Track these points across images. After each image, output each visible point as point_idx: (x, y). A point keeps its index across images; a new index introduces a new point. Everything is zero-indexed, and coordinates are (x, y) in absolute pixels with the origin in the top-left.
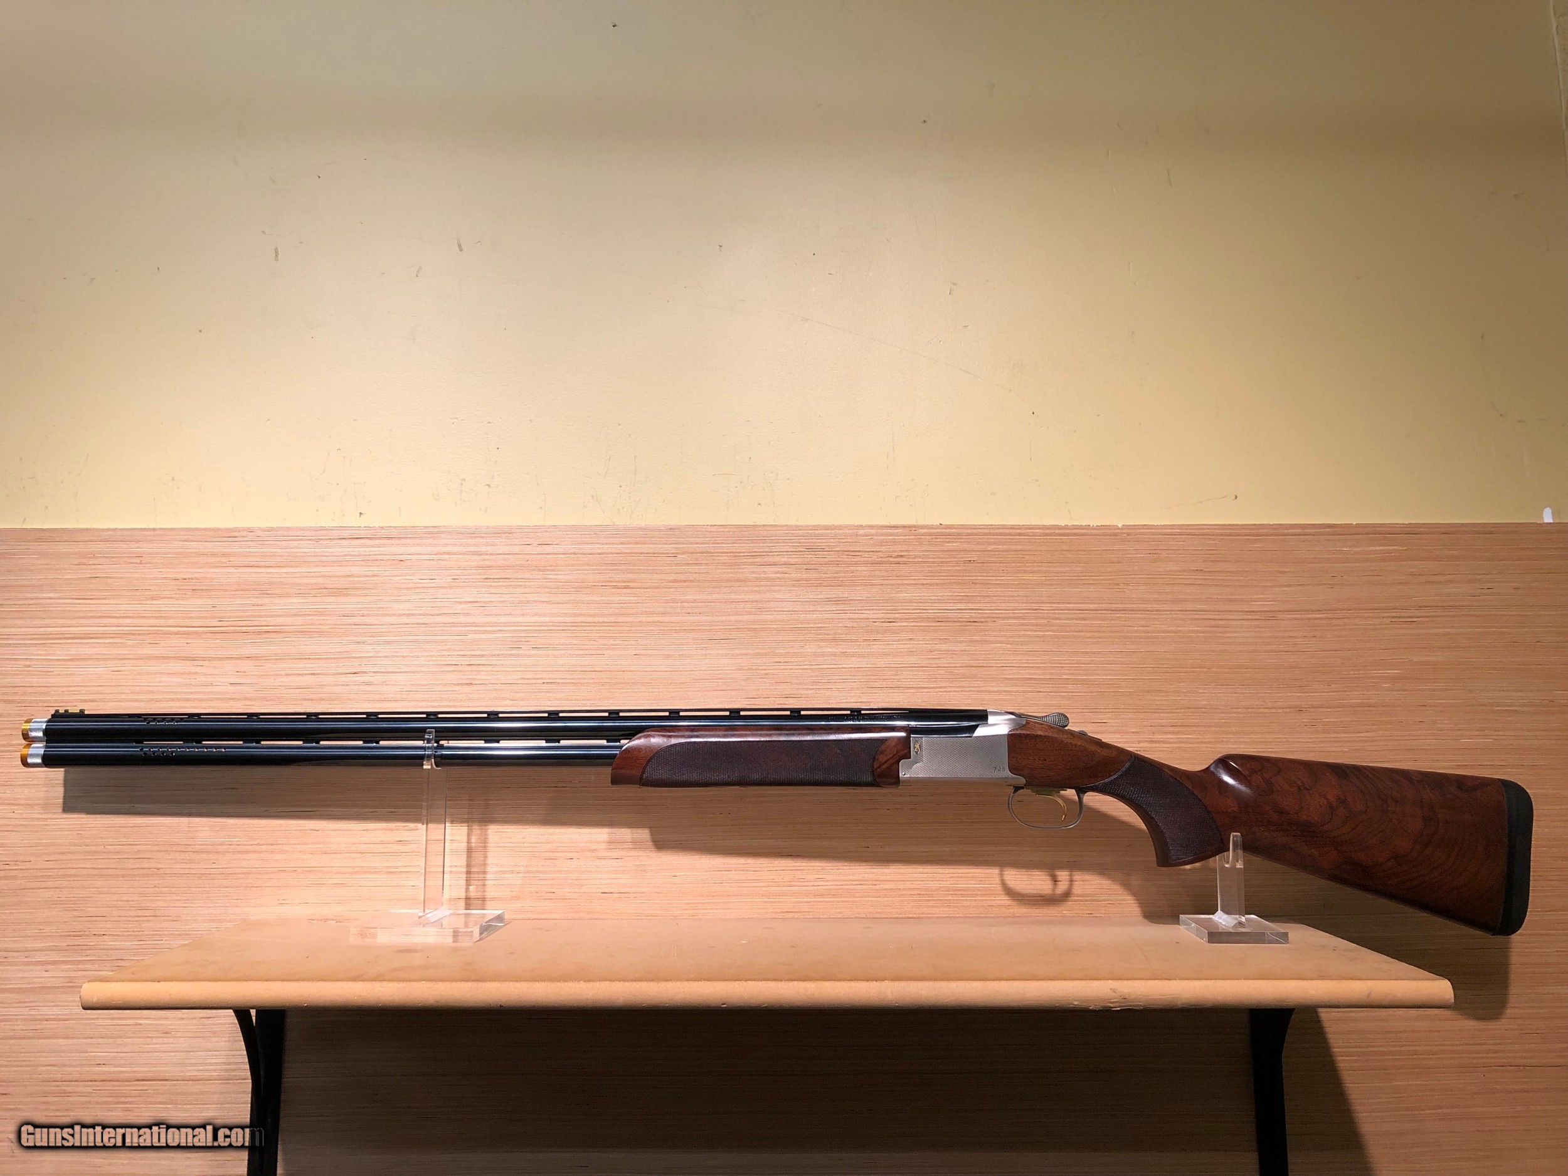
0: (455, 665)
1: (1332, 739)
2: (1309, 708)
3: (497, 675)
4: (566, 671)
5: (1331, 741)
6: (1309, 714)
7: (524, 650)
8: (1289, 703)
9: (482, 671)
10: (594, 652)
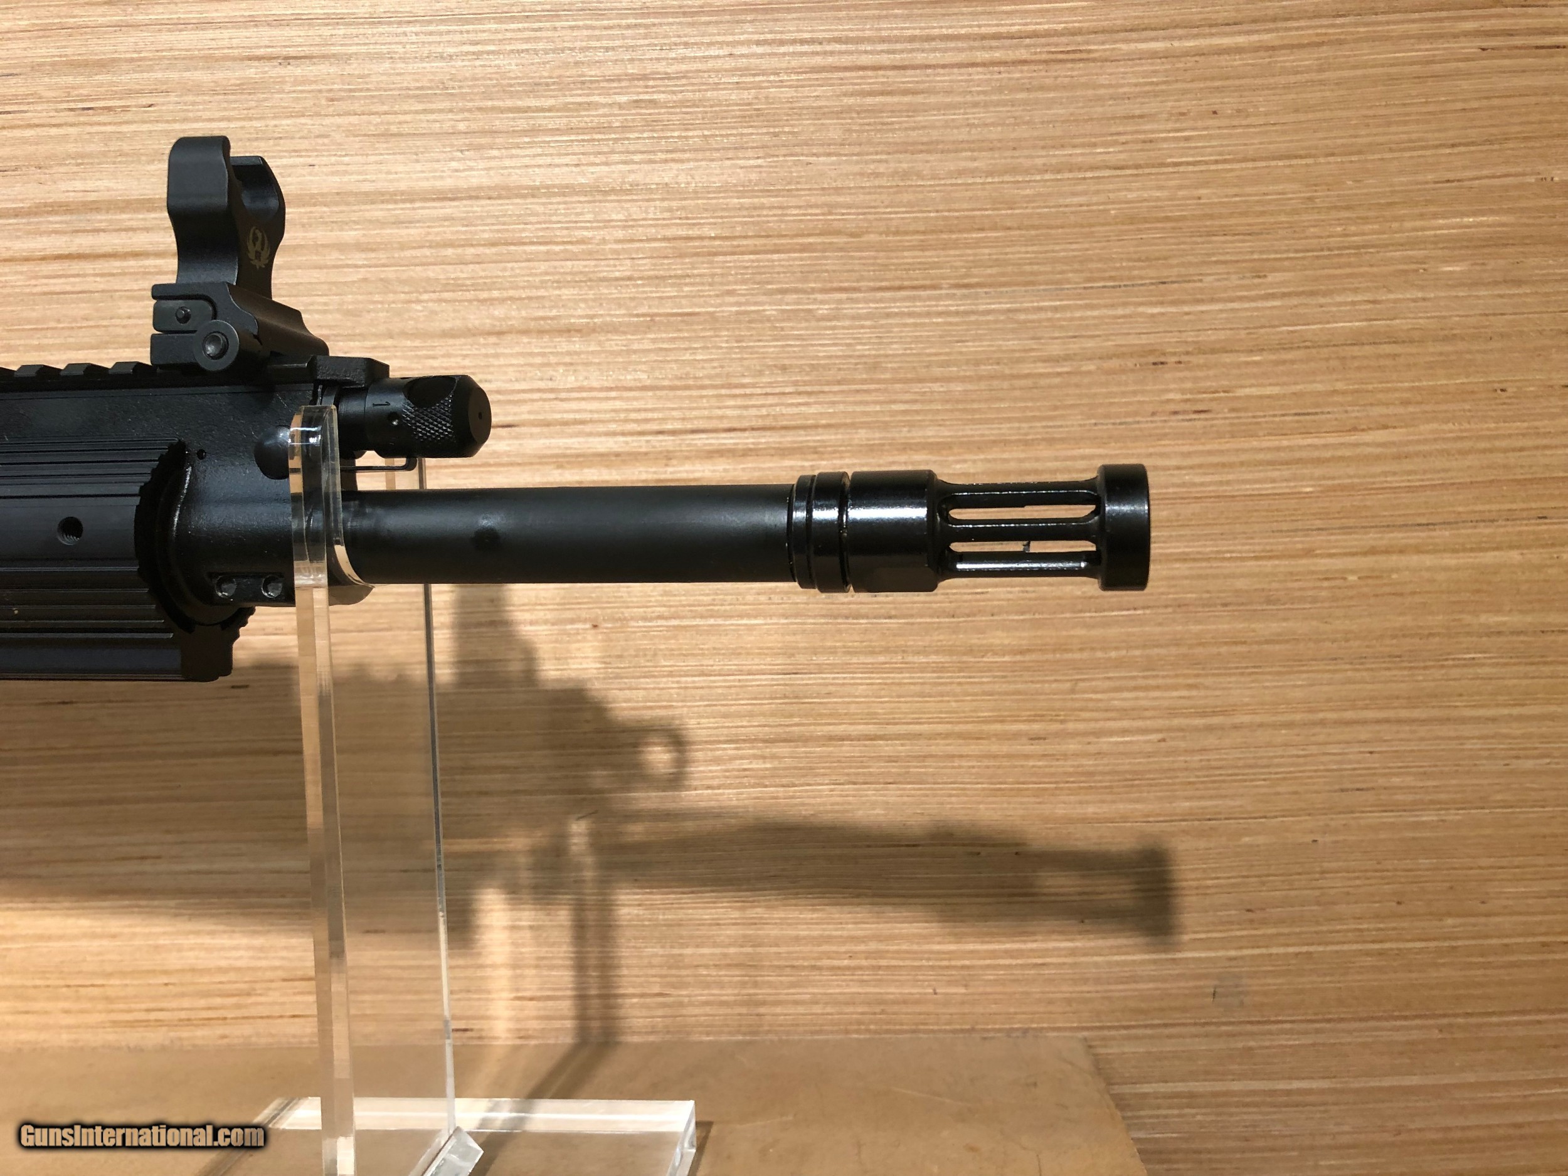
1: (1261, 456)
2: (1187, 353)
5: (1260, 463)
6: (1187, 374)
8: (1121, 341)
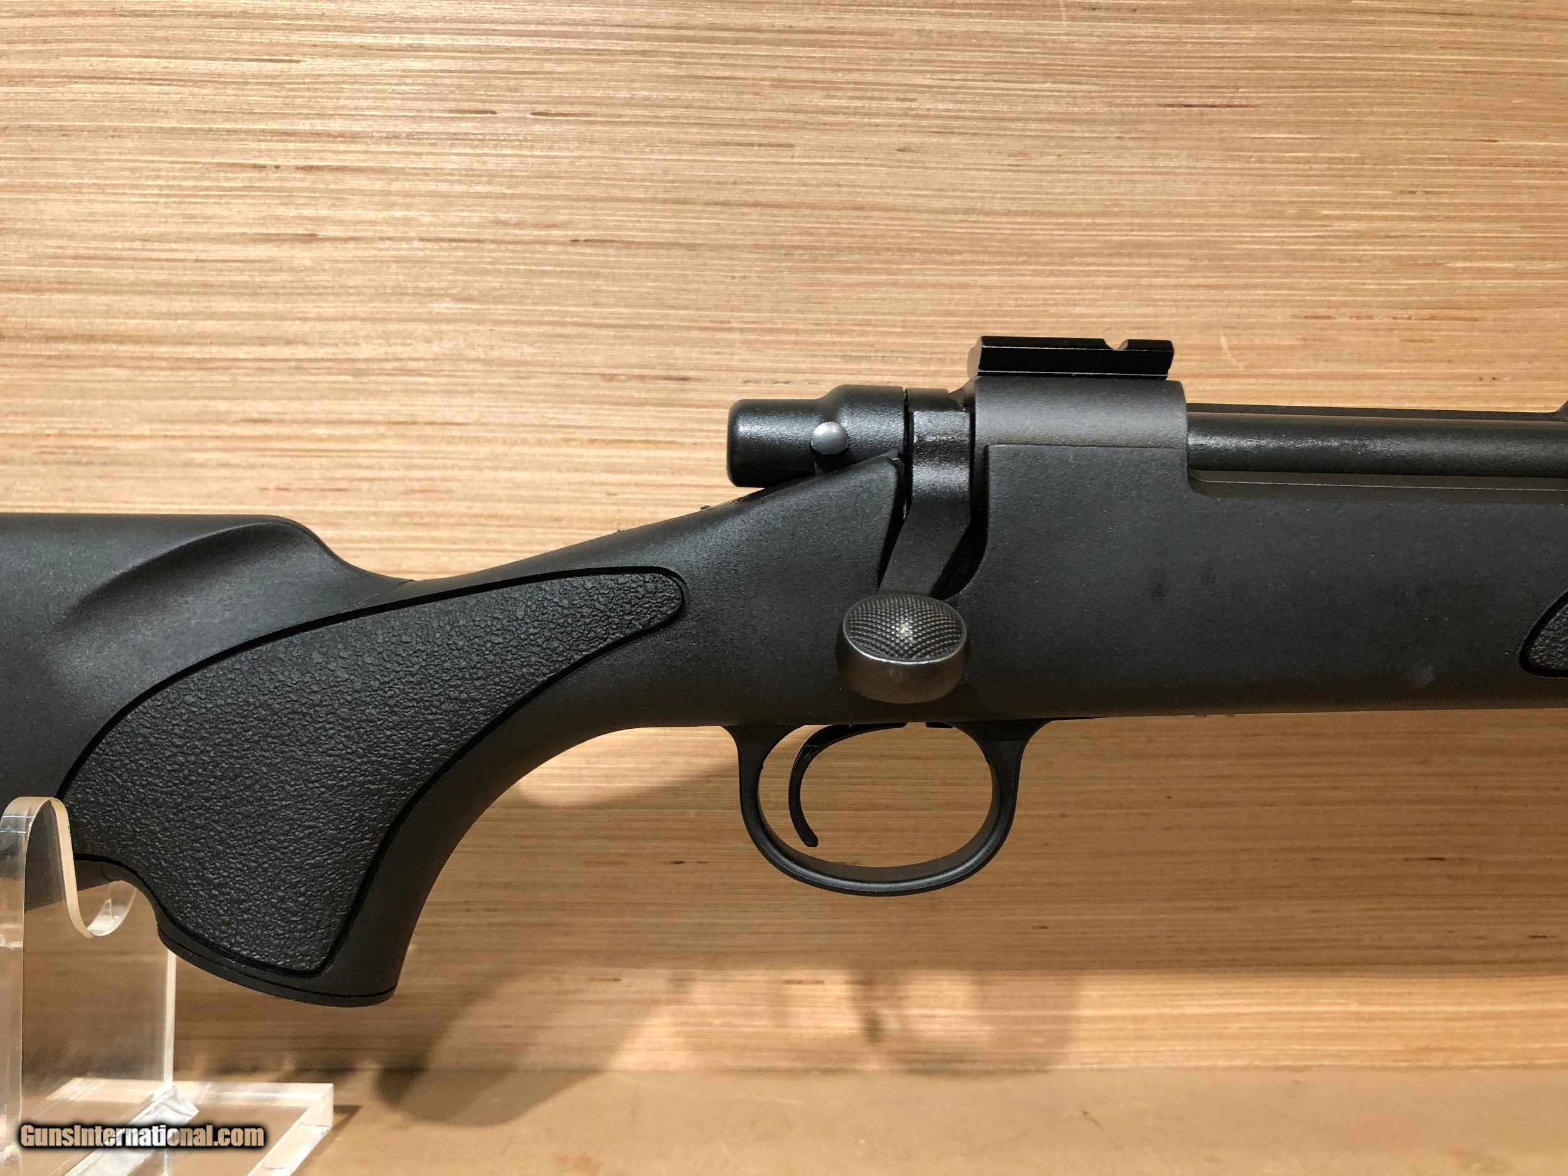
0: (255, 166)
3: (408, 207)
4: (654, 200)
7: (504, 120)
9: (353, 192)
10: (754, 135)
